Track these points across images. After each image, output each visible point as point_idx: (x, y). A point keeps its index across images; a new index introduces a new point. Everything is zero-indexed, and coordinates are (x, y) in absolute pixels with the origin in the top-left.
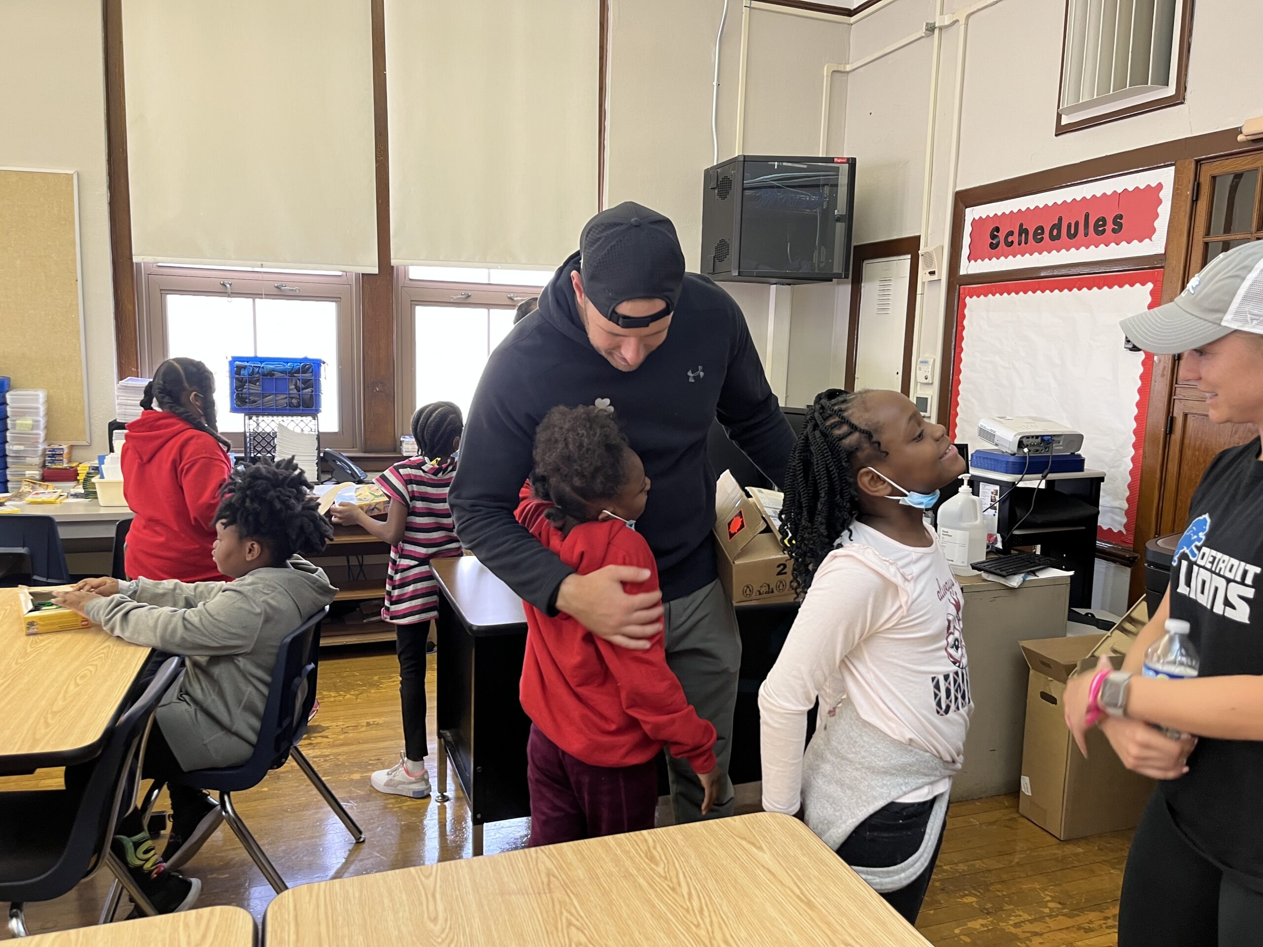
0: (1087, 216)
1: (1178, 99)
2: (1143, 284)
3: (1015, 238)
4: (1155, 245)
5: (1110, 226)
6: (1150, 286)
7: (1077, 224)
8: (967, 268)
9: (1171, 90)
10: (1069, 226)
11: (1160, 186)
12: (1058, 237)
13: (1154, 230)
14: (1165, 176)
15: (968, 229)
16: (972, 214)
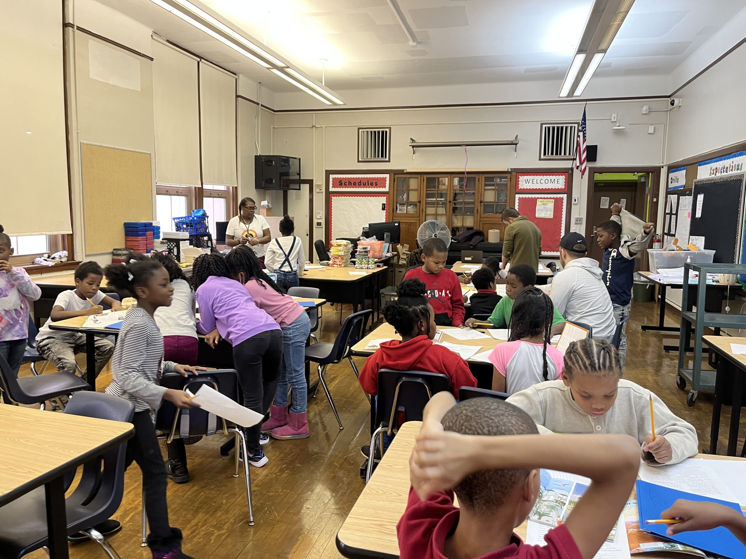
0: (368, 181)
1: (389, 161)
2: (384, 197)
3: (348, 184)
4: (386, 189)
5: (374, 184)
6: (385, 197)
7: (365, 183)
8: (331, 189)
9: (387, 159)
10: (363, 183)
11: (386, 178)
12: (361, 185)
13: (386, 186)
14: (387, 176)
15: (331, 180)
16: (332, 176)
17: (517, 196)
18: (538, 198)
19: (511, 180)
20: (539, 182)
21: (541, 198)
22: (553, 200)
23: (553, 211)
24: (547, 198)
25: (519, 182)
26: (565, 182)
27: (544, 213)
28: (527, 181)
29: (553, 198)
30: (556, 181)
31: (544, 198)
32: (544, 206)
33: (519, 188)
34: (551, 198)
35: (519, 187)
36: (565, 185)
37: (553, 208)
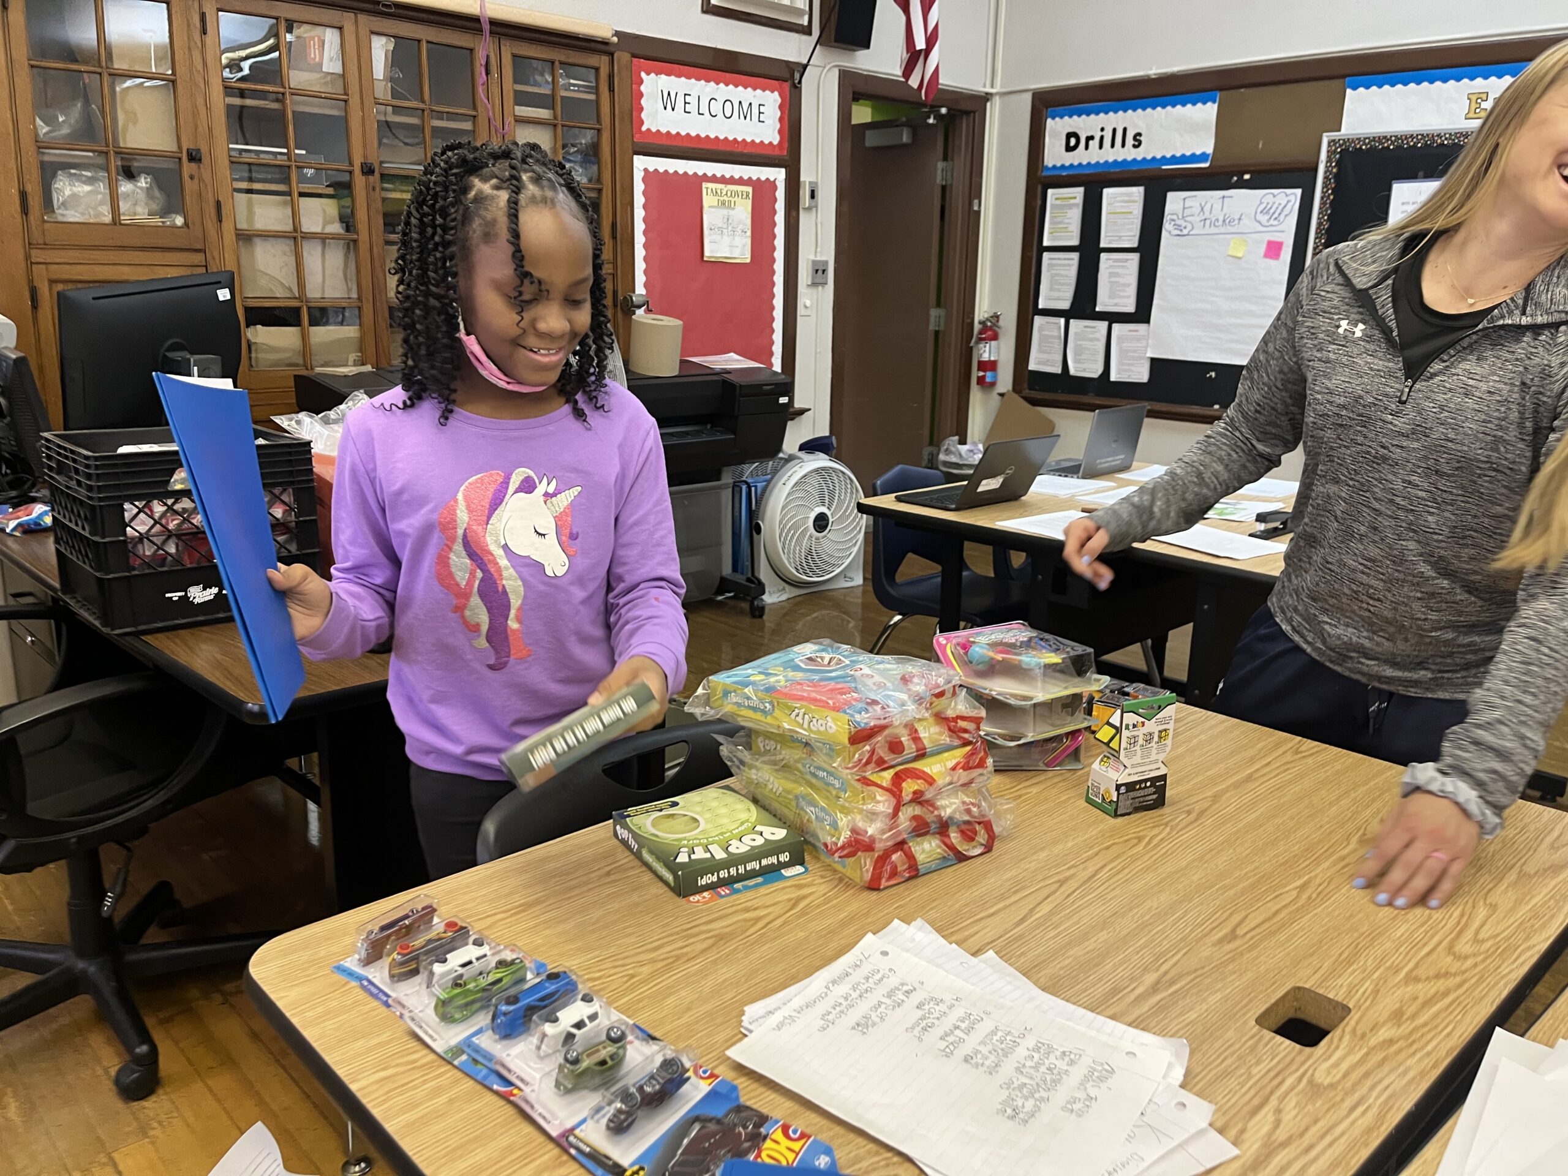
17: (641, 163)
18: (705, 178)
19: (611, 89)
20: (704, 109)
21: (714, 179)
22: (750, 189)
23: (749, 233)
24: (732, 181)
25: (643, 102)
26: (781, 120)
27: (726, 240)
28: (668, 101)
29: (748, 182)
30: (755, 111)
31: (723, 180)
32: (725, 212)
33: (644, 128)
34: (741, 182)
35: (642, 123)
36: (780, 132)
37: (749, 222)
